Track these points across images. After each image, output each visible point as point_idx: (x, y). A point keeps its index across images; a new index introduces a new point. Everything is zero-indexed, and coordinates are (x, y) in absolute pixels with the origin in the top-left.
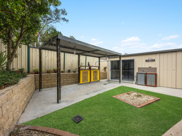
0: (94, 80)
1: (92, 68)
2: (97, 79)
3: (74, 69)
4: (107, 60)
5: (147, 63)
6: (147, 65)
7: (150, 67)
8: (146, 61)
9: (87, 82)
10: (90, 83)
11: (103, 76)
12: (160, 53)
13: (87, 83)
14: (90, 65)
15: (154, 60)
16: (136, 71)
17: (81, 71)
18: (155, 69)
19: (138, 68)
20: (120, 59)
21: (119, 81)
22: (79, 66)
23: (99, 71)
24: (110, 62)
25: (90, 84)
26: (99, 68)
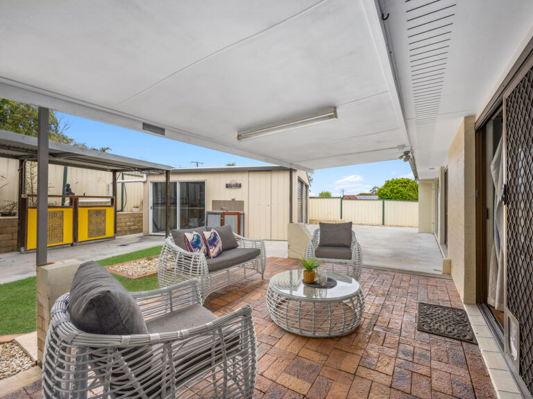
0: (89, 236)
1: (81, 200)
2: (105, 234)
3: (7, 203)
4: (142, 180)
5: (228, 190)
6: (228, 195)
7: (233, 200)
8: (227, 186)
9: (61, 243)
10: (72, 245)
11: (134, 225)
12: (249, 171)
13: (63, 246)
14: (73, 191)
15: (240, 186)
16: (209, 208)
17: (30, 210)
18: (242, 203)
19: (213, 201)
20: (167, 178)
21: (164, 234)
22: (23, 196)
23: (112, 209)
24: (150, 187)
25: (72, 248)
26: (113, 201)
